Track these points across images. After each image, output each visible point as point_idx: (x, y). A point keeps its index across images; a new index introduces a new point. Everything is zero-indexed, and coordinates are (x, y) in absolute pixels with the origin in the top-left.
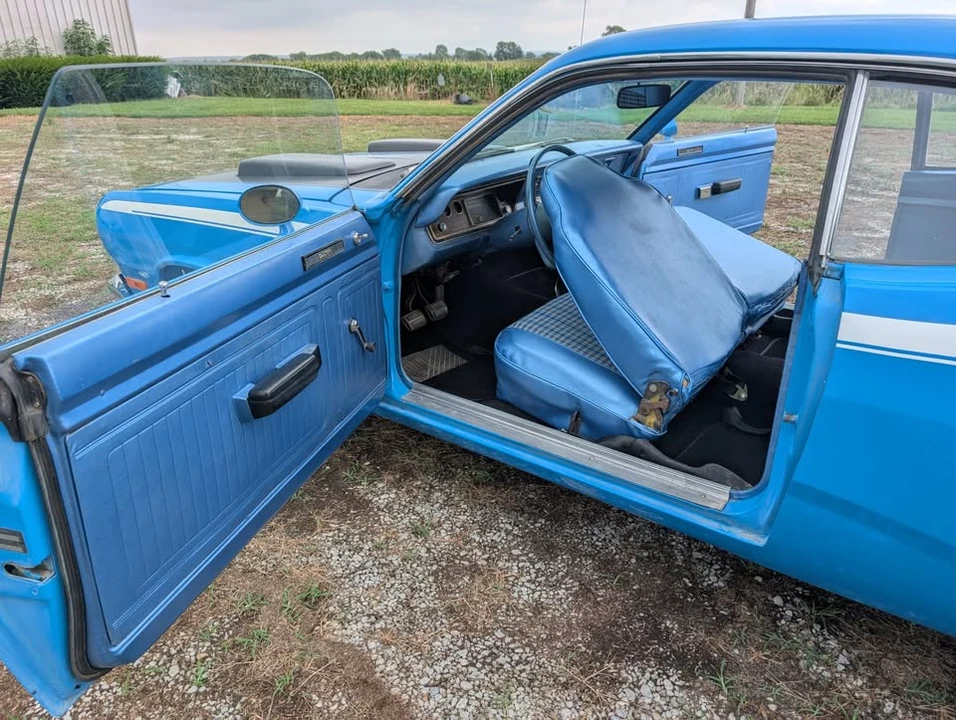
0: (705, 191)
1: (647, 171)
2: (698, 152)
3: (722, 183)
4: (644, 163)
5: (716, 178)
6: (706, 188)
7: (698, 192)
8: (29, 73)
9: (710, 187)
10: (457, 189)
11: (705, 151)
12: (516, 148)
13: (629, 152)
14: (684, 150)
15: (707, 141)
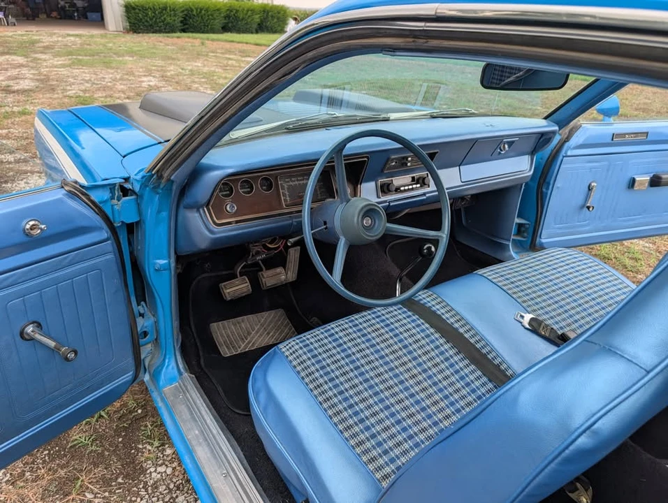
0: (642, 183)
1: (569, 153)
2: (642, 138)
3: (664, 176)
4: (567, 144)
5: (657, 169)
6: (644, 179)
7: (632, 183)
8: (201, 10)
9: (649, 178)
10: (230, 171)
11: (649, 138)
12: (393, 116)
13: (542, 134)
14: (623, 135)
15: (652, 128)
